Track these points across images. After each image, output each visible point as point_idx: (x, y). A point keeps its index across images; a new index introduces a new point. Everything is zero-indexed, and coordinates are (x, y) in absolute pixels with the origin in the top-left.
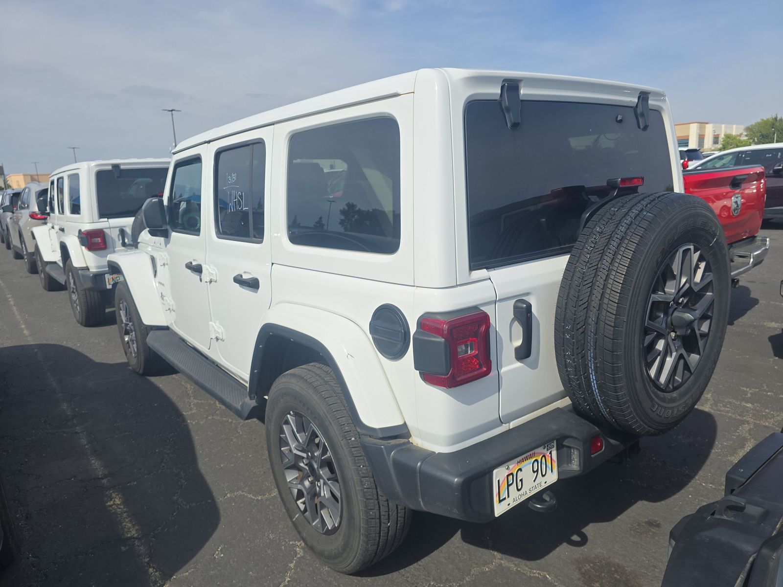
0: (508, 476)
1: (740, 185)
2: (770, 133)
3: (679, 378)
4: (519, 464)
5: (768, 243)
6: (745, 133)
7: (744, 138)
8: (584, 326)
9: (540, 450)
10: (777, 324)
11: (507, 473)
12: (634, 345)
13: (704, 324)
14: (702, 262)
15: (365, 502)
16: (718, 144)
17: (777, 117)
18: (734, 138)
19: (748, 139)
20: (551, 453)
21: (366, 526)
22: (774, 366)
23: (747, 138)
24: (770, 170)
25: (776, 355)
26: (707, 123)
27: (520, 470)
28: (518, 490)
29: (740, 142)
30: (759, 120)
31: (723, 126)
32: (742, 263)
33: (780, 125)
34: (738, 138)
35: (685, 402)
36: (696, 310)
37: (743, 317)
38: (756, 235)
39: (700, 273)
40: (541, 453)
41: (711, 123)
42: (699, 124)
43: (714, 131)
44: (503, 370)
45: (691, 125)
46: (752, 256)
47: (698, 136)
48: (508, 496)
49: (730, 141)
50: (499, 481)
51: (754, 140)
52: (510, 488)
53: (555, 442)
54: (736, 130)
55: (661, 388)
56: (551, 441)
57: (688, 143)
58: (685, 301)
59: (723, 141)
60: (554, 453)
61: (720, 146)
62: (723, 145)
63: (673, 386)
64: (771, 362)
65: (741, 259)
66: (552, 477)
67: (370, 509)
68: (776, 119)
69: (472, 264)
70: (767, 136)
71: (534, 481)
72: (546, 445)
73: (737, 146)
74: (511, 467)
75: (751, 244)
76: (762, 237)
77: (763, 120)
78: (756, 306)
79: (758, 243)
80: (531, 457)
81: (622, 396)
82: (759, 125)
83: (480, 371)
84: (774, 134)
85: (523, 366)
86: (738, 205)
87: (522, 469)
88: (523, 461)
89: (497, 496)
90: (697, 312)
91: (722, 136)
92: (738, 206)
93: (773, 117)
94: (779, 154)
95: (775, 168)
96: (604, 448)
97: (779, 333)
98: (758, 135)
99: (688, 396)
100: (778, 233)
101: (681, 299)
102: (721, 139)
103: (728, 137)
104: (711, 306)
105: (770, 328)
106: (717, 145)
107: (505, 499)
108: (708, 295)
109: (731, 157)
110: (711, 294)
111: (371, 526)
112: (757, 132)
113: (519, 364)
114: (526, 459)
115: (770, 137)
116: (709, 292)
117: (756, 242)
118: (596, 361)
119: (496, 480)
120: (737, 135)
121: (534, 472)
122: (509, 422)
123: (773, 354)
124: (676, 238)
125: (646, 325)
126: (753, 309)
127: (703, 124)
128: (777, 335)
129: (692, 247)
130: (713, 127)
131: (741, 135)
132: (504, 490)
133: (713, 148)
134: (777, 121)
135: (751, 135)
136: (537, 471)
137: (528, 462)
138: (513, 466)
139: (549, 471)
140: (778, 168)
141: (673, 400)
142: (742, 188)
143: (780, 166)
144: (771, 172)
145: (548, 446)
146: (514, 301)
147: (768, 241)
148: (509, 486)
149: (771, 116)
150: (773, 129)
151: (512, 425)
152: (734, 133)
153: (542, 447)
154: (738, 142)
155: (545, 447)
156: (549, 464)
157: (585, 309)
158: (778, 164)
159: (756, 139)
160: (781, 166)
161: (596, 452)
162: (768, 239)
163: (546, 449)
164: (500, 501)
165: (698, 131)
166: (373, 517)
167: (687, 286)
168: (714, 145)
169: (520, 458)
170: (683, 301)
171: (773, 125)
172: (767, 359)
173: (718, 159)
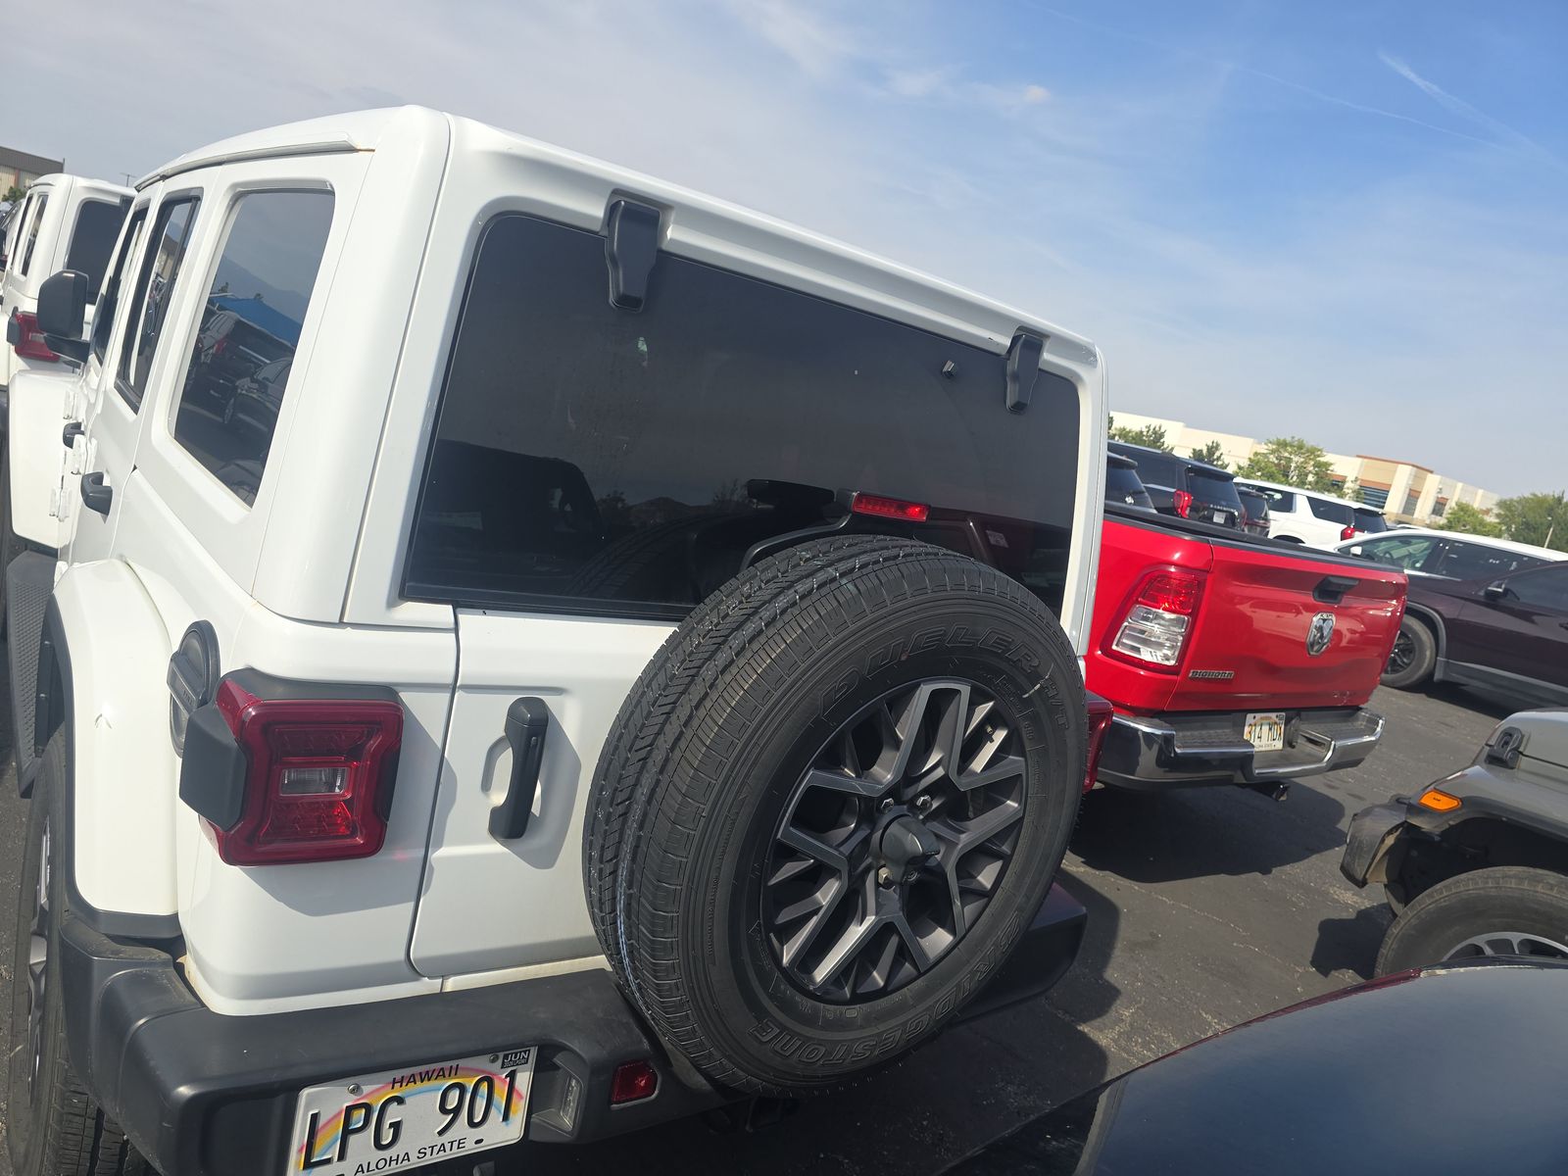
0: (350, 1110)
1: (1339, 597)
2: (1542, 524)
3: (881, 977)
4: (397, 1085)
5: (1379, 729)
6: (1496, 511)
7: (1491, 519)
8: (627, 800)
9: (482, 1063)
10: (1355, 898)
11: (351, 1100)
12: (717, 878)
13: (987, 867)
14: (1001, 729)
15: (67, 1071)
16: (1441, 515)
17: (1563, 497)
18: (1473, 515)
19: (1499, 523)
20: (512, 1076)
21: (58, 1129)
22: (1298, 986)
23: (1497, 521)
24: (1479, 590)
25: (1313, 963)
26: (1432, 472)
27: (400, 1100)
28: (379, 1146)
29: (1482, 523)
30: (1527, 495)
31: (1460, 485)
32: (1309, 755)
33: (1565, 513)
34: (1480, 516)
35: (879, 1035)
36: (963, 832)
37: (1296, 865)
38: (1361, 706)
39: (988, 750)
40: (478, 1071)
41: (1437, 474)
42: (1415, 469)
43: (1440, 491)
44: (438, 855)
45: (1400, 466)
46: (1332, 747)
47: (1408, 490)
48: (342, 1157)
49: (1464, 517)
50: (315, 1117)
51: (1509, 529)
52: (353, 1139)
53: (534, 1052)
54: (1483, 501)
55: (810, 991)
56: (523, 1046)
57: (1386, 498)
58: (935, 805)
59: (1451, 514)
60: (524, 1080)
61: (1442, 521)
62: (1449, 522)
63: (853, 992)
64: (1297, 976)
65: (1310, 745)
66: (504, 1132)
67: (74, 1092)
68: (1560, 500)
69: (407, 584)
70: (1534, 528)
71: (441, 1133)
72: (501, 1055)
73: (1475, 532)
74: (366, 1089)
75: (1345, 721)
76: (1371, 714)
77: (1535, 495)
78: (1337, 849)
79: (1360, 724)
80: (442, 1074)
81: (670, 989)
82: (1523, 501)
83: (348, 841)
84: (1549, 528)
85: (503, 854)
86: (1322, 634)
87: (407, 1100)
88: (412, 1079)
89: (300, 1151)
90: (963, 836)
91: (1451, 505)
92: (1322, 637)
93: (1556, 496)
94: (1514, 563)
95: (1490, 588)
96: (656, 1092)
97: (1350, 917)
98: (1519, 520)
99: (893, 1023)
100: (1464, 715)
101: (922, 798)
102: (1447, 510)
103: (1463, 508)
104: (1014, 827)
105: (1338, 901)
106: (1439, 518)
107: (328, 1161)
108: (1009, 806)
109: (1426, 544)
110: (1016, 805)
111: (69, 1130)
112: (1519, 515)
113: (496, 847)
114: (426, 1076)
115: (1540, 531)
116: (1013, 800)
117: (1357, 720)
118: (631, 891)
119: (305, 1114)
120: (1482, 510)
121: (443, 1110)
122: (444, 977)
123: (1310, 959)
124: (903, 658)
125: (779, 836)
126: (1327, 852)
127: (1422, 470)
128: (1341, 921)
129: (965, 690)
130: (1440, 483)
131: (1487, 512)
132: (329, 1140)
133: (1428, 522)
134: (1560, 504)
135: (1507, 516)
136: (457, 1111)
137: (433, 1083)
138: (375, 1090)
139: (496, 1115)
140: (1495, 589)
141: (844, 1025)
142: (1342, 604)
143: (1499, 586)
144: (1482, 593)
145: (506, 1057)
146: (514, 697)
147: (1380, 725)
148: (347, 1132)
149: (1551, 494)
150: (1550, 518)
151: (452, 984)
152: (1476, 505)
153: (488, 1057)
154: (1477, 524)
155: (497, 1057)
156: (500, 1098)
157: (639, 760)
158: (1497, 583)
159: (1513, 526)
160: (1501, 588)
161: (628, 1101)
162: (1381, 722)
163: (499, 1062)
164: (308, 1165)
165: (1410, 482)
166: (77, 1111)
167: (940, 772)
168: (1433, 516)
169: (407, 1072)
170: (924, 803)
171: (1550, 511)
172: (1292, 965)
173: (1400, 542)
